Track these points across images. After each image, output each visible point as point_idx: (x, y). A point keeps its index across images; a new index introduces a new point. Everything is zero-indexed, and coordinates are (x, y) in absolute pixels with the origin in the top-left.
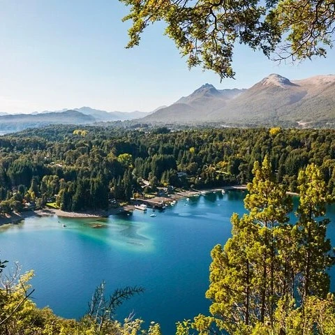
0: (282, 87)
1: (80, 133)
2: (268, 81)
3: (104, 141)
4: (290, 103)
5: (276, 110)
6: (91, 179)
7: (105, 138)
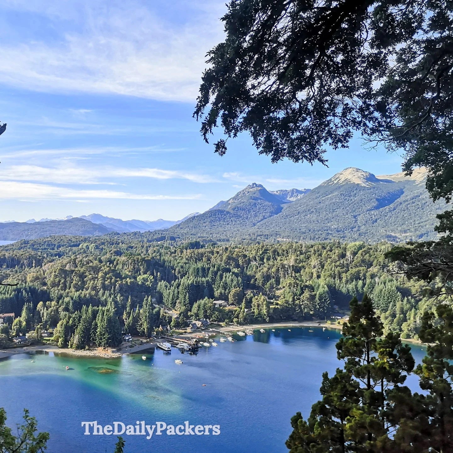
0: (363, 185)
1: (88, 247)
2: (343, 178)
3: (118, 257)
4: (377, 208)
5: (355, 217)
6: (100, 308)
7: (119, 253)
